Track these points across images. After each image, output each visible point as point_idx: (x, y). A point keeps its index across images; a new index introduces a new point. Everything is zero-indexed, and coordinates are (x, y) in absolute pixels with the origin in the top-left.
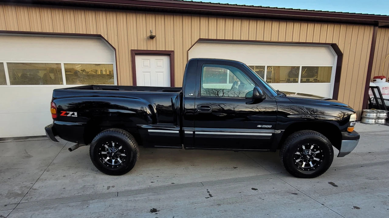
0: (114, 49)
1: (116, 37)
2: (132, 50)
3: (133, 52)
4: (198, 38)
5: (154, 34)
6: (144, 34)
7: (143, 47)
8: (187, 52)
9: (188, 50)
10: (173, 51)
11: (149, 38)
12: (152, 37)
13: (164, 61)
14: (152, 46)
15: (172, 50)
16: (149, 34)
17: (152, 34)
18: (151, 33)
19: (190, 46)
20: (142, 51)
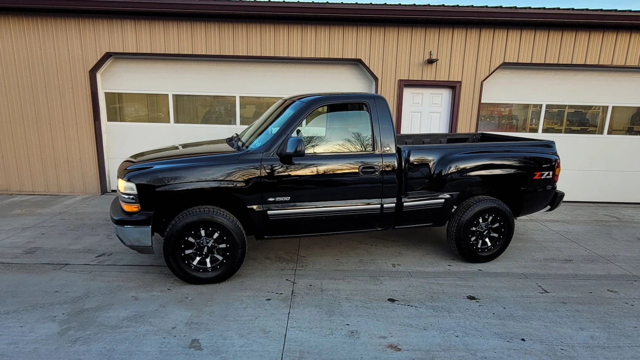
0: (376, 79)
1: (381, 61)
2: (400, 80)
3: (402, 83)
4: (501, 62)
5: (434, 57)
6: (420, 56)
7: (416, 76)
8: (482, 83)
9: (484, 81)
10: (460, 82)
11: (427, 62)
12: (431, 62)
13: (445, 95)
14: (429, 75)
15: (460, 80)
16: (427, 57)
17: (432, 57)
18: (431, 54)
19: (487, 74)
20: (415, 82)
